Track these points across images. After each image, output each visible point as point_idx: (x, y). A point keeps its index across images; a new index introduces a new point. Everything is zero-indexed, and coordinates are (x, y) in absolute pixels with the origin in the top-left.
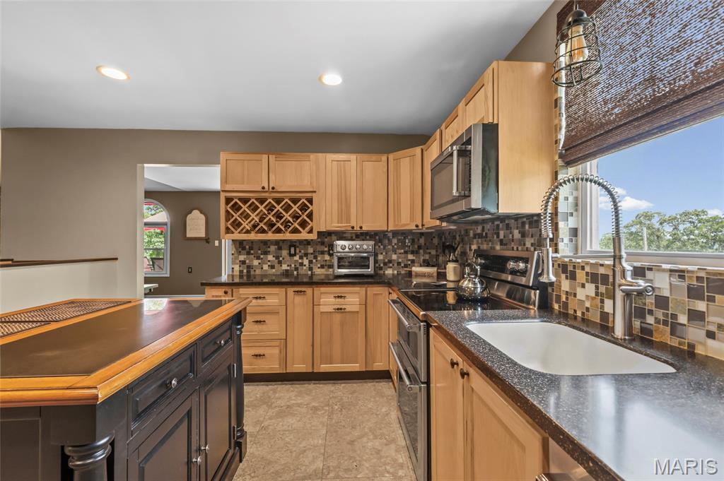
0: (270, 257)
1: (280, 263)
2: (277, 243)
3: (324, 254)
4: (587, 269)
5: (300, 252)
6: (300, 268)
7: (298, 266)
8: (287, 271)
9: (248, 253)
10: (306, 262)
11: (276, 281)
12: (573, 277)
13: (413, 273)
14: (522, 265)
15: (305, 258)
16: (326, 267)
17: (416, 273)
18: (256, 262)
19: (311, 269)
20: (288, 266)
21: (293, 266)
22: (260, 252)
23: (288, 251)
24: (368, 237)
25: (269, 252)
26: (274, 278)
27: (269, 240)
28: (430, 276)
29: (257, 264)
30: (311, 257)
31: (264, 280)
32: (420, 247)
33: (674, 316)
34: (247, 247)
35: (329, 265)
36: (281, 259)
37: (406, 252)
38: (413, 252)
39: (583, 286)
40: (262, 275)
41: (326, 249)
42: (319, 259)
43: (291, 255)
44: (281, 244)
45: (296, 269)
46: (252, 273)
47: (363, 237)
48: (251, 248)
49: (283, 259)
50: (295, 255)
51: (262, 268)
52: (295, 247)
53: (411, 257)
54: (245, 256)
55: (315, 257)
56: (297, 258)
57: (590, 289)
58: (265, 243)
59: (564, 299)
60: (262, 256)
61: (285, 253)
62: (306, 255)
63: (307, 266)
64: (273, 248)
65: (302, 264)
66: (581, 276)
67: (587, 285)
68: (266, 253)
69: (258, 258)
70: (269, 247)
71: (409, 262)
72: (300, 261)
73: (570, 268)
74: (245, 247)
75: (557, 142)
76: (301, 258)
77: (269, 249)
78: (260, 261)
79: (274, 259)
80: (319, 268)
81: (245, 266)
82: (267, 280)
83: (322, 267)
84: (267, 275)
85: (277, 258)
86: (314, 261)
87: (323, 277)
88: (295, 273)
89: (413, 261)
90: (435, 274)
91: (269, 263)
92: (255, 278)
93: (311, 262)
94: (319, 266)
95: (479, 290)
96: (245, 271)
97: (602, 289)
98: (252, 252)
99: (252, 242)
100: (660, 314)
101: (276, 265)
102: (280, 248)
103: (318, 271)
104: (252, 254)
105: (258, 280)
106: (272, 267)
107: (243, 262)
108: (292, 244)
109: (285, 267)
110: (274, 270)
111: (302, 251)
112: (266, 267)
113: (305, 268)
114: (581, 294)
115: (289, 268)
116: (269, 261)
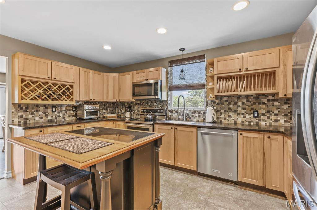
0: (40, 113)
1: (46, 116)
2: (45, 105)
3: (70, 111)
4: (175, 111)
5: (58, 110)
6: (58, 118)
7: (57, 117)
8: (51, 120)
9: (25, 111)
10: (61, 114)
11: (44, 125)
12: (172, 112)
13: (108, 117)
14: (162, 111)
15: (61, 113)
16: (71, 117)
17: (109, 116)
18: (30, 116)
19: (64, 118)
20: (51, 117)
21: (54, 117)
22: (33, 110)
23: (51, 110)
24: (89, 103)
25: (40, 110)
26: (42, 124)
27: (39, 104)
28: (114, 117)
29: (32, 117)
30: (64, 112)
31: (36, 126)
32: (107, 107)
33: (190, 116)
34: (24, 108)
35: (72, 116)
36: (47, 114)
37: (103, 109)
38: (105, 109)
39: (174, 114)
40: (35, 123)
41: (71, 108)
42: (68, 113)
43: (53, 111)
44: (47, 106)
45: (56, 118)
46: (28, 122)
47: (87, 103)
48: (27, 108)
49: (48, 114)
50: (55, 111)
51: (35, 119)
52: (55, 107)
53: (104, 111)
54: (23, 113)
55: (66, 112)
56: (56, 113)
57: (176, 114)
58: (37, 105)
59: (170, 117)
60: (34, 113)
61: (49, 110)
62: (61, 111)
63: (62, 116)
64: (42, 108)
65: (59, 116)
66: (174, 112)
67: (175, 114)
68: (37, 111)
69: (32, 114)
70: (40, 108)
71: (104, 113)
72: (58, 114)
73: (171, 111)
74: (23, 108)
75: (168, 86)
76: (59, 113)
77: (39, 109)
78: (33, 115)
79: (43, 114)
80: (68, 117)
81: (23, 119)
82: (38, 126)
83: (69, 116)
84: (38, 123)
85: (45, 113)
86: (65, 114)
87: (70, 121)
88: (55, 120)
89: (105, 113)
90: (116, 116)
91: (40, 116)
92: (30, 125)
93: (64, 115)
94: (68, 116)
95: (151, 117)
96: (22, 121)
97: (178, 114)
98: (28, 110)
99: (28, 105)
100: (188, 117)
101: (44, 117)
102: (46, 108)
103: (67, 119)
104: (28, 112)
105: (32, 126)
106: (42, 118)
107: (21, 117)
108: (54, 106)
109: (49, 118)
110: (42, 120)
111: (59, 110)
112: (37, 118)
113: (60, 117)
114: (174, 115)
115: (52, 118)
116: (39, 115)
